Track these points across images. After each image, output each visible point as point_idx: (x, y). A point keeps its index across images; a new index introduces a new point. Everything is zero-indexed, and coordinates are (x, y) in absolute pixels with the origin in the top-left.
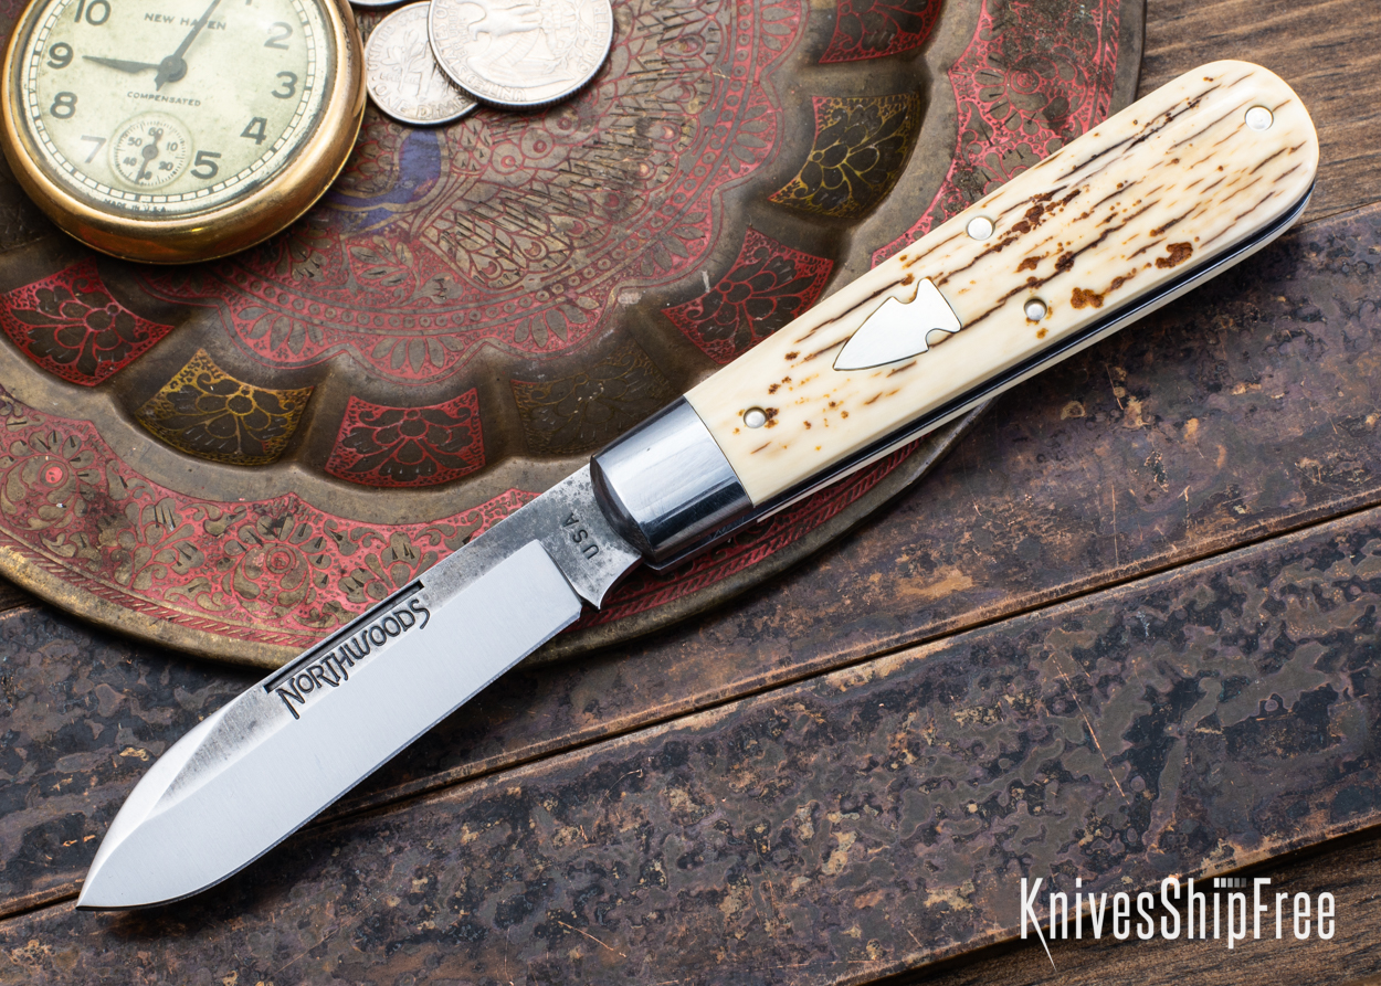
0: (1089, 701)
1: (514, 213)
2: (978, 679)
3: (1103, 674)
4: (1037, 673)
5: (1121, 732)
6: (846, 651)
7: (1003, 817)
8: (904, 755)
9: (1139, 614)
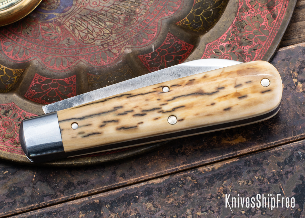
0: (282, 179)
1: (95, 20)
2: (247, 171)
3: (286, 170)
4: (266, 170)
5: (292, 190)
6: (205, 160)
7: (253, 215)
8: (222, 194)
9: (299, 152)
